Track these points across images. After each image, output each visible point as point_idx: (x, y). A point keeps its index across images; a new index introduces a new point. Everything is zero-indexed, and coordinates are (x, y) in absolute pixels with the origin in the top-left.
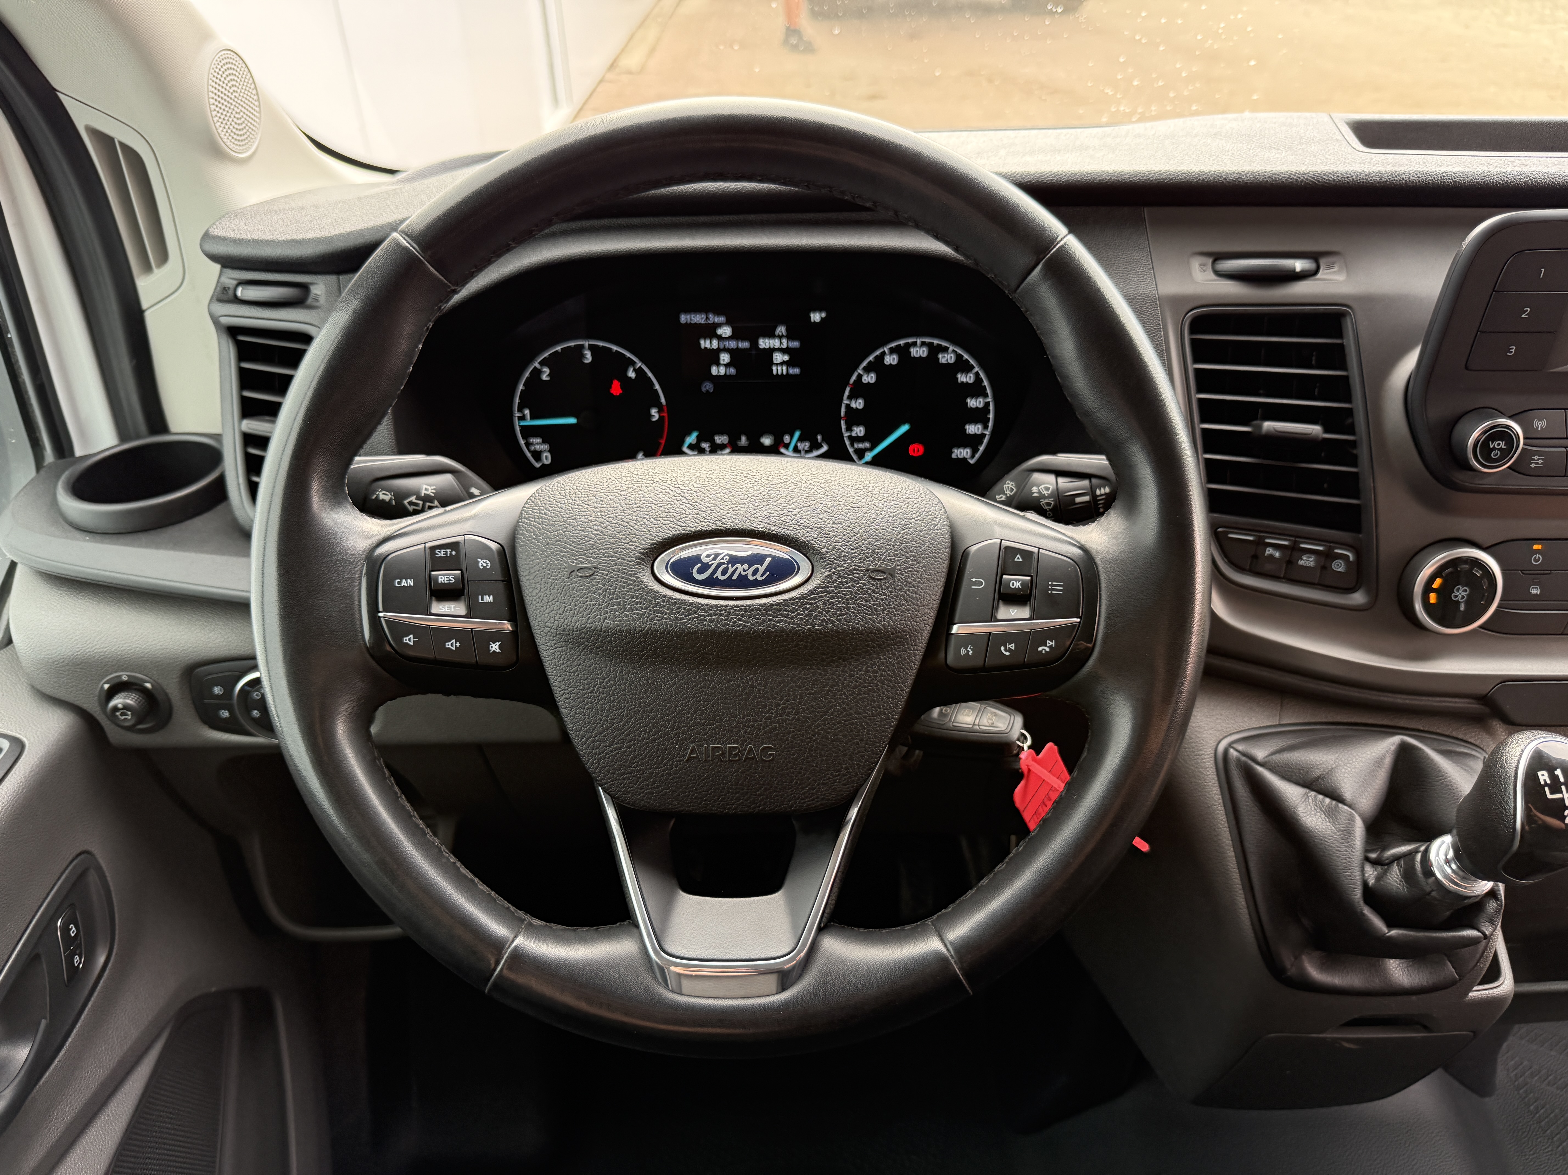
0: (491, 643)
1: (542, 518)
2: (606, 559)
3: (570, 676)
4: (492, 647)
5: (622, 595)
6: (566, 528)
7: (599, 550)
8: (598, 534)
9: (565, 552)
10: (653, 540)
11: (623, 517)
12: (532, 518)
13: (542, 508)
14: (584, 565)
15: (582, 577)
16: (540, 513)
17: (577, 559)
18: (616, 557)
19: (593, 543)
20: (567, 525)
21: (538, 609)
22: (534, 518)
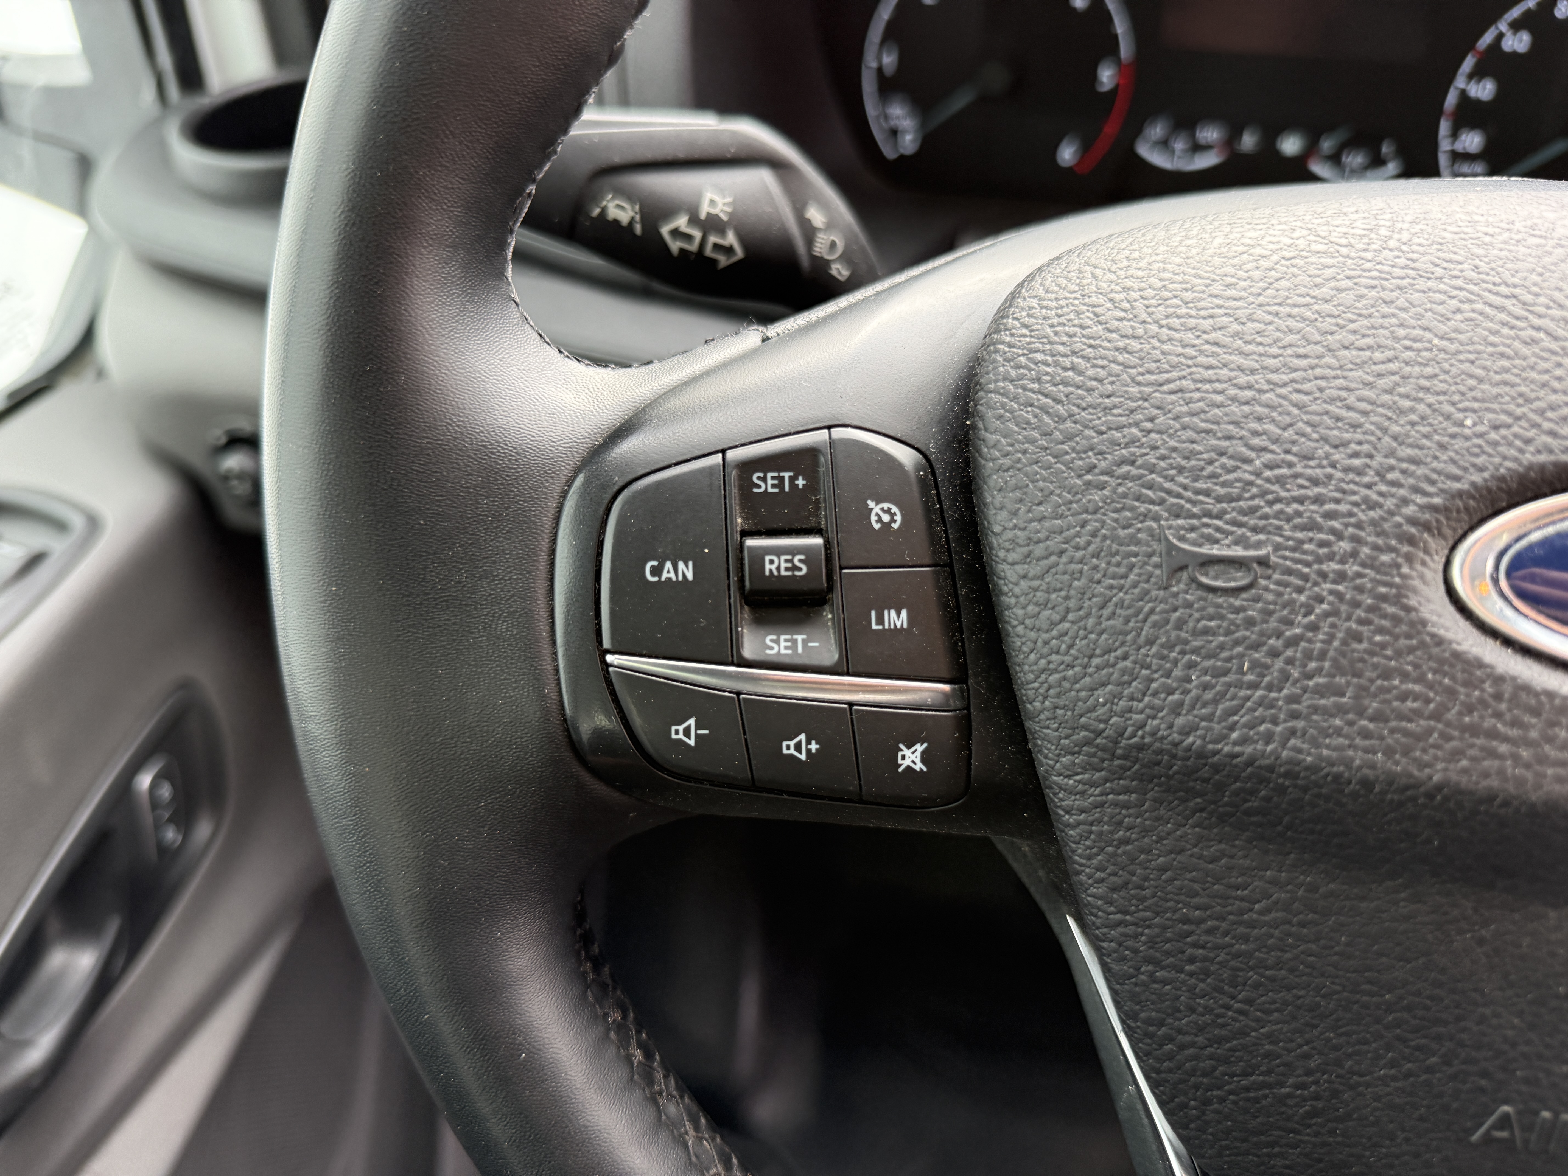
0: (901, 746)
1: (1065, 383)
2: (1299, 535)
3: (1146, 879)
4: (903, 758)
5: (1352, 662)
6: (1152, 420)
7: (1270, 503)
8: (1264, 449)
9: (1152, 502)
10: (1457, 479)
11: (1344, 394)
12: (1033, 380)
13: (1061, 348)
14: (1216, 551)
15: (1213, 590)
16: (1057, 364)
17: (1193, 529)
18: (1333, 531)
19: (1252, 478)
20: (1155, 412)
21: (1056, 671)
22: (1038, 380)
